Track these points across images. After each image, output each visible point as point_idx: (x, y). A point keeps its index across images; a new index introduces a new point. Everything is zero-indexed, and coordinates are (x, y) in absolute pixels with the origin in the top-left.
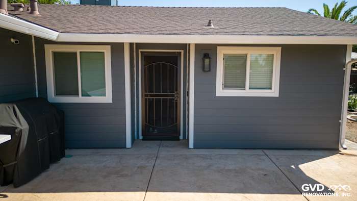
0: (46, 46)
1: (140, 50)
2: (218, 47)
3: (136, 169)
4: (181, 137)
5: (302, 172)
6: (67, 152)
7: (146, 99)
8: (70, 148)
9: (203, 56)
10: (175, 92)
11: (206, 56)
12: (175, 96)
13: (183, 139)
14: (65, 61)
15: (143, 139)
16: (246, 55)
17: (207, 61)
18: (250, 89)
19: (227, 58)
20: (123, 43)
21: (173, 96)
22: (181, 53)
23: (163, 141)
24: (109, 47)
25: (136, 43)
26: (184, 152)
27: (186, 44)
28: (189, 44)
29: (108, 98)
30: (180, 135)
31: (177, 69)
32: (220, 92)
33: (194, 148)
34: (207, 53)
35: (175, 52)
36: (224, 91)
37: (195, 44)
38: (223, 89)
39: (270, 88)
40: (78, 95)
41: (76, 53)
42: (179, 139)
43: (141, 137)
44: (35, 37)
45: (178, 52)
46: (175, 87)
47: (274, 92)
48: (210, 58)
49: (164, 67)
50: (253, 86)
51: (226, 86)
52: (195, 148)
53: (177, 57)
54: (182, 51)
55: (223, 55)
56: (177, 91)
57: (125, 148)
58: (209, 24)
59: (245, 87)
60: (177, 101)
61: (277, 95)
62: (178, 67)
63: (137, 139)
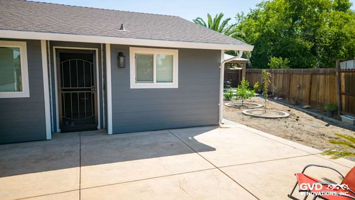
1: (54, 47)
2: (130, 48)
3: (64, 153)
4: (99, 127)
5: (196, 140)
7: (62, 93)
9: (117, 54)
10: (92, 86)
11: (120, 54)
12: (92, 90)
13: (101, 128)
15: (61, 132)
16: (153, 55)
17: (122, 59)
18: (157, 82)
19: (138, 57)
20: (40, 41)
21: (90, 90)
22: (95, 51)
23: (81, 132)
24: (25, 43)
25: (50, 41)
26: (103, 138)
27: (100, 44)
28: (104, 44)
29: (25, 93)
30: (98, 125)
31: (92, 65)
32: (134, 85)
33: (113, 134)
34: (121, 52)
35: (90, 50)
37: (111, 45)
38: (136, 82)
39: (172, 82)
42: (97, 129)
43: (58, 130)
45: (93, 50)
46: (91, 82)
47: (175, 85)
48: (124, 57)
49: (80, 63)
50: (159, 80)
51: (138, 80)
53: (92, 55)
54: (97, 50)
55: (134, 54)
56: (93, 85)
58: (122, 28)
59: (153, 81)
60: (93, 94)
61: (177, 87)
62: (94, 64)
63: (54, 132)
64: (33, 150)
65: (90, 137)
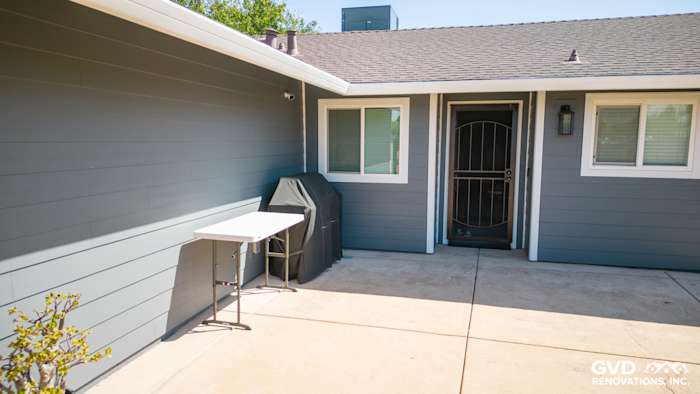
0: (321, 102)
1: (449, 103)
2: (588, 95)
4: (514, 245)
7: (455, 180)
9: (560, 110)
10: (506, 170)
11: (565, 109)
12: (506, 175)
13: (517, 248)
14: (345, 122)
15: (450, 245)
16: (639, 107)
17: (567, 118)
18: (644, 164)
19: (603, 112)
20: (428, 95)
21: (502, 175)
22: (517, 105)
23: (483, 250)
24: (408, 99)
25: (444, 95)
26: (522, 264)
27: (528, 93)
28: (535, 92)
29: (402, 178)
30: (511, 241)
31: (510, 131)
32: (590, 168)
33: (539, 261)
34: (567, 105)
35: (508, 105)
36: (596, 167)
37: (547, 92)
38: (593, 164)
39: (684, 164)
40: (359, 171)
41: (359, 111)
42: (509, 248)
43: (445, 241)
44: (306, 84)
45: (513, 104)
46: (505, 162)
47: (690, 171)
48: (573, 113)
49: (489, 127)
50: (650, 160)
51: (600, 159)
53: (511, 112)
54: (521, 102)
55: (595, 108)
56: (508, 167)
57: (424, 252)
58: (573, 58)
59: (635, 161)
61: (695, 175)
62: (513, 129)
63: (438, 243)
65: (495, 260)
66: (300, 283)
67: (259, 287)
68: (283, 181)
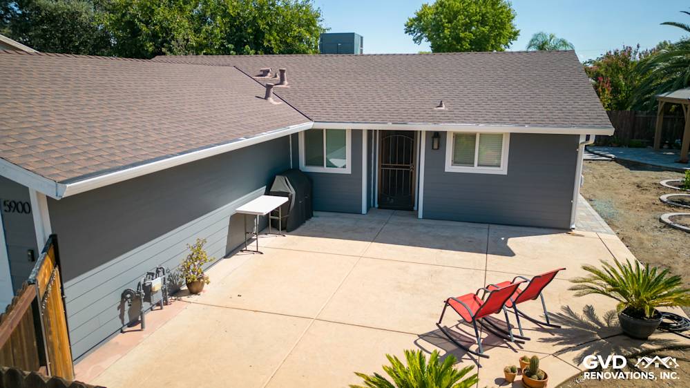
4: (415, 208)
6: (315, 213)
7: (382, 170)
8: (316, 211)
9: (433, 134)
10: (411, 164)
11: (435, 135)
12: (411, 168)
15: (379, 208)
16: (476, 134)
17: (436, 140)
18: (478, 165)
23: (396, 211)
26: (413, 221)
28: (421, 131)
29: (348, 170)
30: (414, 206)
32: (449, 167)
34: (437, 132)
36: (453, 167)
38: (452, 165)
39: (499, 166)
40: (323, 166)
42: (412, 210)
43: (377, 206)
47: (503, 170)
48: (439, 138)
50: (482, 163)
51: (455, 162)
52: (424, 218)
55: (452, 134)
57: (361, 213)
58: (441, 105)
59: (473, 164)
60: (412, 173)
61: (505, 173)
63: (368, 208)
64: (347, 220)
66: (287, 232)
67: (266, 234)
68: (277, 177)
